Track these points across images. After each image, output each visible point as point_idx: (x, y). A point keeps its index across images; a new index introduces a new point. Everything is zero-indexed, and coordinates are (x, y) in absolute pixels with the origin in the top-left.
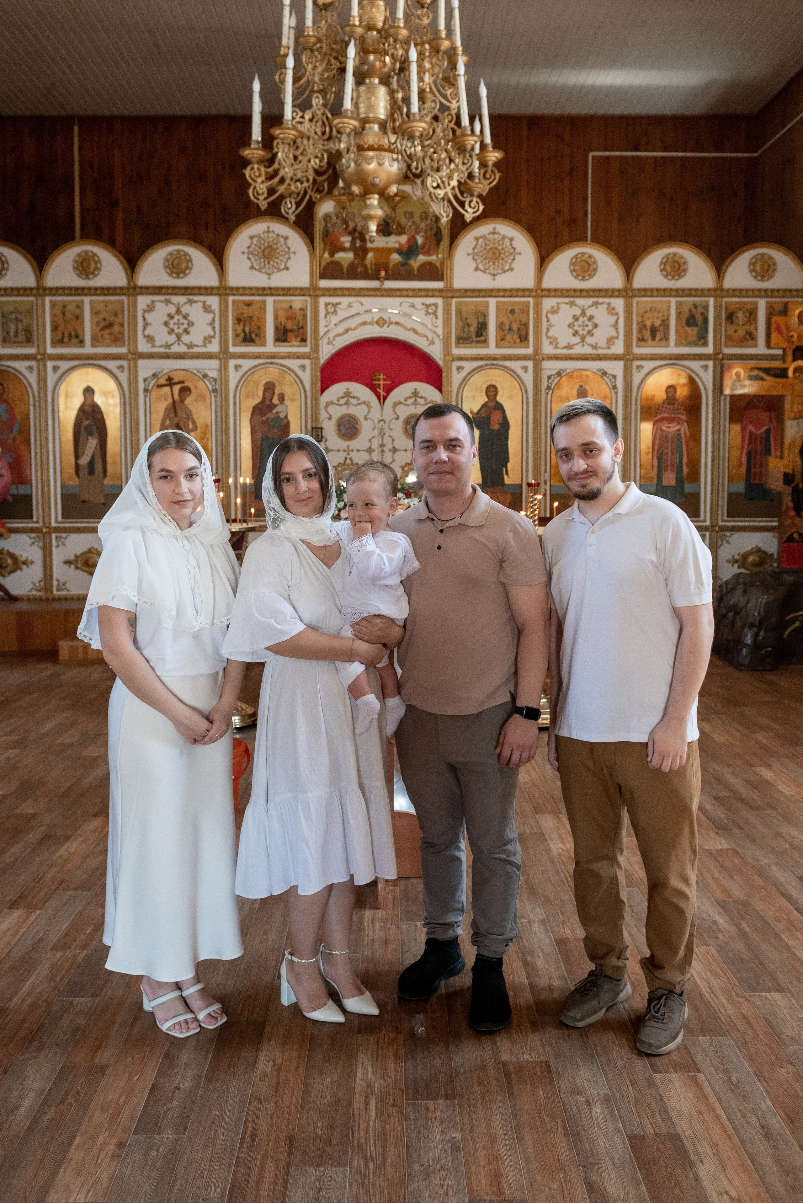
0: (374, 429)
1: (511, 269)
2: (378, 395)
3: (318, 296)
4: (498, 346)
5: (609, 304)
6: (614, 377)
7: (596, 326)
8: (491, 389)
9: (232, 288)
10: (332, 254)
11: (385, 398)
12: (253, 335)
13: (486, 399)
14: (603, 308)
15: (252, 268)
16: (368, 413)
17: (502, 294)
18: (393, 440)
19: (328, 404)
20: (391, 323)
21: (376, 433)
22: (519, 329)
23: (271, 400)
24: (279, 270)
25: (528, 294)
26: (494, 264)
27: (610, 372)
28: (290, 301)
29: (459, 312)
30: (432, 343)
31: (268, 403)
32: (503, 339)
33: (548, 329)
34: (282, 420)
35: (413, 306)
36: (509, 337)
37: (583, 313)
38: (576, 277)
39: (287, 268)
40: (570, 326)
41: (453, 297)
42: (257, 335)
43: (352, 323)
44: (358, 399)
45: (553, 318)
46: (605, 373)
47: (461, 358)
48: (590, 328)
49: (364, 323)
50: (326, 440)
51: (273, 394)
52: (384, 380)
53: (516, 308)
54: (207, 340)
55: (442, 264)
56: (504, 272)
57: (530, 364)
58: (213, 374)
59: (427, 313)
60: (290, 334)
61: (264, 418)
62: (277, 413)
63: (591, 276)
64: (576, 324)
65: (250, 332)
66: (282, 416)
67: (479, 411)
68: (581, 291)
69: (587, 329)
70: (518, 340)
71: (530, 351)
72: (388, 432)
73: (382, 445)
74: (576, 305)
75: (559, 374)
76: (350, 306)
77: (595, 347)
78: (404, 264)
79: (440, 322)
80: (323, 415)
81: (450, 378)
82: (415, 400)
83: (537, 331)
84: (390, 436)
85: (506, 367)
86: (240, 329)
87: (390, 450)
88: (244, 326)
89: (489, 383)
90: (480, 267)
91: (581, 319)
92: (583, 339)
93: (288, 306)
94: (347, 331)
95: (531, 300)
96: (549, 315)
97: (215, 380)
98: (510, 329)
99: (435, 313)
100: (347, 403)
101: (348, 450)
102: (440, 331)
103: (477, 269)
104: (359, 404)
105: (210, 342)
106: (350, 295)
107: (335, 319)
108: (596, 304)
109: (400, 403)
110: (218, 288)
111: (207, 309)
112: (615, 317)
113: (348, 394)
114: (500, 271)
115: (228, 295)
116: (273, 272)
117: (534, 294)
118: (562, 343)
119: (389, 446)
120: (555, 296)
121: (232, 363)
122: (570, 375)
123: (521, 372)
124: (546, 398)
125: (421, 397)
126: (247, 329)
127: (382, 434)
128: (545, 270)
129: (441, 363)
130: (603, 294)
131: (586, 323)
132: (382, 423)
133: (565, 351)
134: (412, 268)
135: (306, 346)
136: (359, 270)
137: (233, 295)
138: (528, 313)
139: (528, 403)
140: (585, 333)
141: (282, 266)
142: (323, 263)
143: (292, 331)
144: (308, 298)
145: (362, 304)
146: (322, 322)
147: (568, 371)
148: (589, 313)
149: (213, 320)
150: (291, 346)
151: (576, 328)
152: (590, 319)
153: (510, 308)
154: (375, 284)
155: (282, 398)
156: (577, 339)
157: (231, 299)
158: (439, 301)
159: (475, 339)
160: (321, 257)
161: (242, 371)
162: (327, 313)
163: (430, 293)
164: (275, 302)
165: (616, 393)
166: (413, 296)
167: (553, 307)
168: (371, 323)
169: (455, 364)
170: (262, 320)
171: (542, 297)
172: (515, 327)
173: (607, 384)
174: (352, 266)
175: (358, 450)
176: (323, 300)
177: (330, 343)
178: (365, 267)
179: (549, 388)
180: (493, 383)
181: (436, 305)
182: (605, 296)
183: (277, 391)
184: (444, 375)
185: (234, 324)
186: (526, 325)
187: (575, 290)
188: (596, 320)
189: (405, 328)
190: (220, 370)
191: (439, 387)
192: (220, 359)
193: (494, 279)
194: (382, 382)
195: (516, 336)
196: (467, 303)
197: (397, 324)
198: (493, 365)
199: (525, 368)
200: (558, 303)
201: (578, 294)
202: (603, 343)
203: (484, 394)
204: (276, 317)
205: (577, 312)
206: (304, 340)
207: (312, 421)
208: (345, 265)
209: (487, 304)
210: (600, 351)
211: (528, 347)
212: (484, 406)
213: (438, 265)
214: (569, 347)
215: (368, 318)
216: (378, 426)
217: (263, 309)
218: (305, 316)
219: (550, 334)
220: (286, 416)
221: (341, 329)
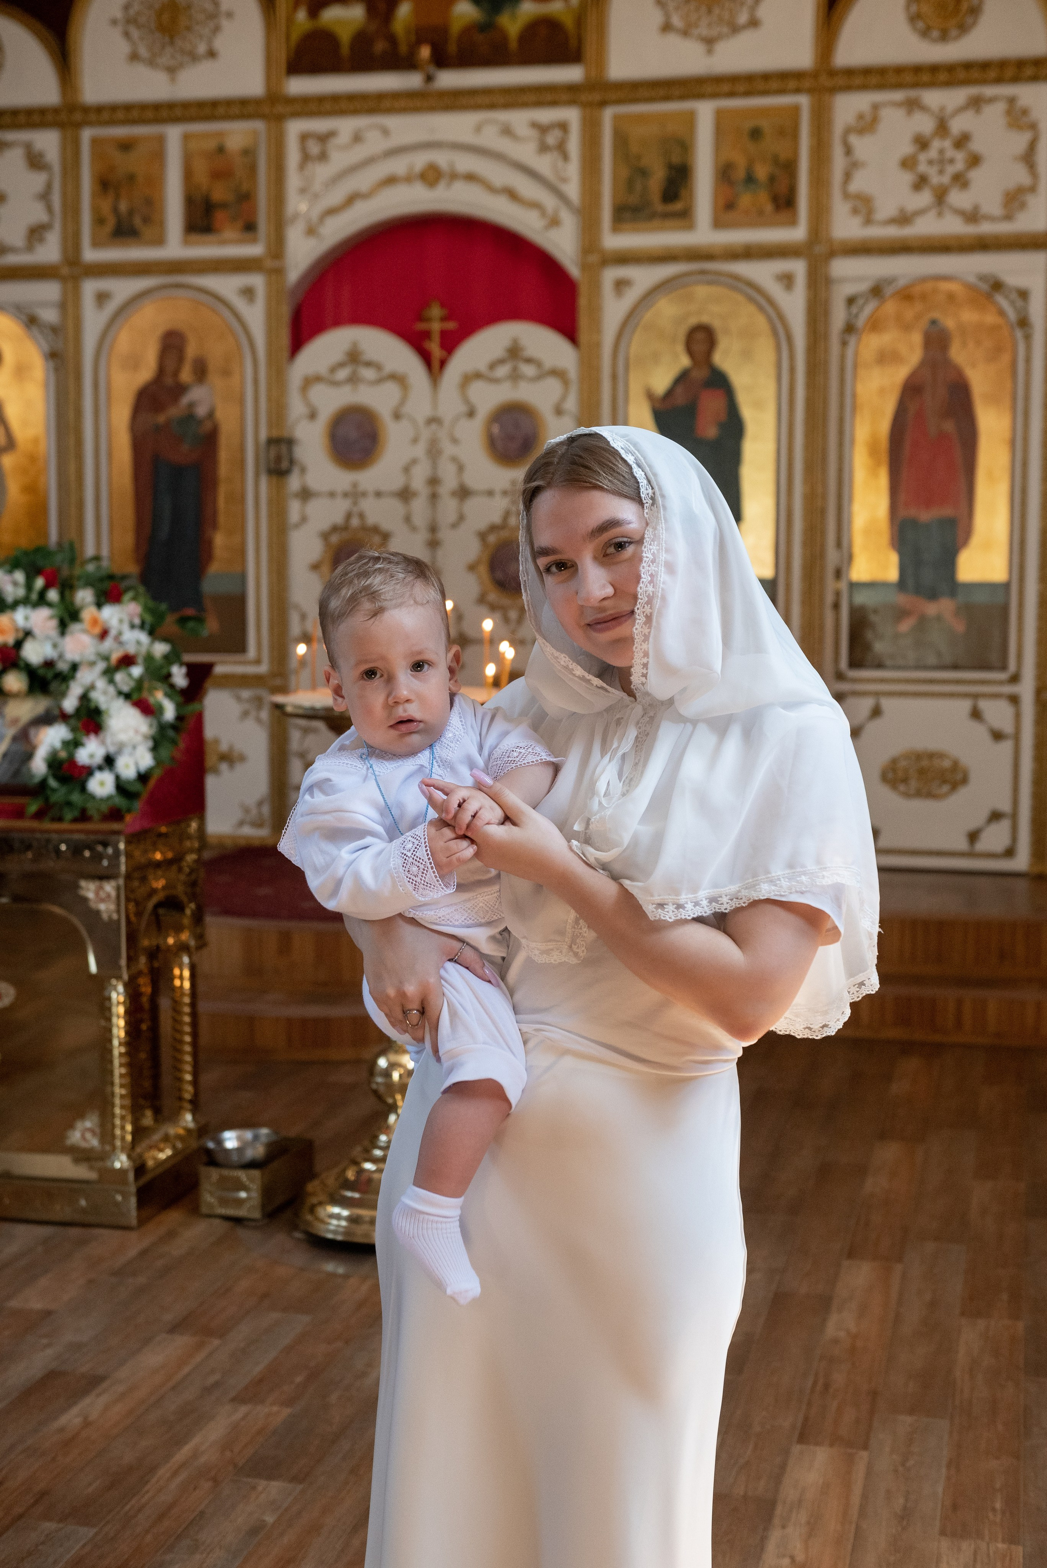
0: (415, 440)
1: (754, 23)
2: (426, 357)
3: (280, 119)
4: (718, 224)
5: (1012, 101)
6: (1024, 294)
7: (975, 161)
8: (700, 336)
9: (86, 110)
10: (314, 12)
11: (443, 363)
12: (137, 221)
13: (685, 361)
14: (995, 113)
15: (134, 57)
16: (403, 401)
17: (726, 88)
18: (461, 468)
19: (309, 382)
20: (454, 176)
21: (419, 451)
22: (772, 179)
23: (176, 373)
24: (194, 58)
25: (792, 84)
26: (710, 11)
27: (1012, 280)
28: (220, 134)
29: (621, 140)
30: (554, 222)
31: (169, 381)
32: (730, 206)
33: (848, 177)
34: (200, 422)
35: (507, 131)
36: (745, 200)
37: (942, 128)
38: (925, 33)
39: (212, 54)
40: (908, 163)
41: (603, 104)
42: (147, 220)
43: (364, 181)
44: (378, 367)
45: (862, 146)
46: (997, 286)
47: (624, 258)
48: (959, 166)
49: (391, 181)
50: (303, 470)
51: (181, 359)
52: (443, 319)
53: (765, 124)
54: (36, 233)
55: (580, 20)
56: (735, 29)
57: (798, 267)
58: (50, 316)
59: (543, 148)
60: (220, 216)
61: (161, 419)
62: (191, 405)
63: (964, 29)
64: (923, 157)
65: (131, 213)
66: (201, 411)
67: (670, 393)
68: (934, 69)
69: (951, 170)
70: (769, 208)
71: (798, 233)
72: (448, 449)
73: (434, 481)
74: (923, 108)
75: (877, 291)
76: (357, 138)
77: (972, 216)
78: (486, 27)
79: (573, 170)
80: (296, 407)
81: (596, 311)
82: (515, 369)
83: (820, 182)
84: (454, 459)
85: (736, 278)
86: (106, 206)
87: (454, 494)
88: (117, 197)
89: (693, 321)
90: (677, 21)
91: (936, 144)
92: (940, 196)
93: (211, 145)
94: (351, 199)
95: (803, 101)
96: (853, 139)
97: (55, 330)
98: (750, 179)
99: (561, 149)
100: (353, 380)
101: (355, 494)
102: (573, 190)
103: (667, 28)
104: (380, 381)
105: (41, 240)
106: (355, 112)
107: (322, 172)
108: (976, 103)
109: (478, 376)
110: (56, 111)
111: (35, 161)
112: (1026, 137)
113: (354, 357)
114: (725, 30)
115: (79, 125)
116: (181, 65)
117: (807, 83)
118: (885, 209)
119: (450, 482)
120: (864, 88)
121: (90, 287)
122: (906, 295)
123: (776, 290)
124: (843, 357)
125: (529, 361)
126: (123, 207)
127: (434, 452)
128: (841, 19)
129: (574, 271)
130: (992, 74)
131: (950, 153)
132: (434, 426)
133: (893, 232)
134: (505, 38)
135: (254, 241)
136: (380, 46)
137: (90, 124)
138: (794, 135)
139: (792, 370)
140: (946, 179)
141: (202, 49)
142: (295, 36)
143: (224, 206)
144: (259, 125)
145: (385, 132)
146: (293, 180)
147: (902, 283)
148: (957, 126)
149: (49, 186)
150: (223, 242)
151: (923, 168)
152: (962, 141)
153: (749, 125)
154: (411, 81)
155: (201, 371)
156: (925, 198)
157: (87, 134)
158: (572, 115)
159: (659, 207)
160: (290, 21)
161: (111, 307)
162: (306, 158)
163: (549, 97)
164: (186, 138)
165: (1028, 338)
166: (507, 106)
167: (861, 117)
168: (408, 179)
169: (610, 275)
170: (156, 181)
171: (834, 90)
172: (762, 172)
173: (1001, 313)
174: (362, 39)
175: (378, 494)
176: (295, 128)
177: (311, 231)
178: (392, 39)
179: (850, 329)
180: (705, 319)
181: (563, 126)
182: (999, 80)
183: (191, 351)
184: (583, 302)
185: (94, 195)
186: (789, 167)
187: (917, 69)
188: (976, 146)
189: (490, 188)
190: (63, 306)
191: (570, 332)
192: (63, 279)
193: (710, 52)
194: (436, 327)
195: (764, 198)
196: (641, 119)
197: (471, 177)
198: (703, 272)
199: (787, 280)
200: (876, 107)
201: (925, 78)
202: (992, 205)
203: (680, 348)
204: (188, 174)
205: (925, 124)
206: (250, 227)
207: (270, 425)
208: (345, 36)
209: (690, 119)
210: (986, 228)
211: (793, 222)
212: (682, 378)
213: (568, 22)
214: (904, 219)
215: (399, 166)
216: (426, 434)
217: (159, 155)
218: (253, 169)
219: (855, 186)
220: (211, 415)
221: (336, 197)
